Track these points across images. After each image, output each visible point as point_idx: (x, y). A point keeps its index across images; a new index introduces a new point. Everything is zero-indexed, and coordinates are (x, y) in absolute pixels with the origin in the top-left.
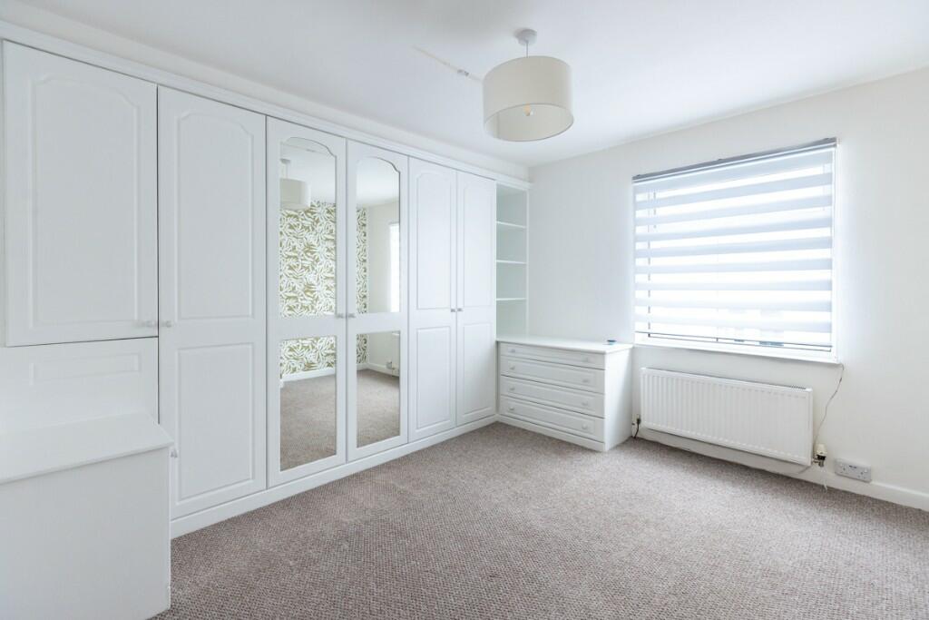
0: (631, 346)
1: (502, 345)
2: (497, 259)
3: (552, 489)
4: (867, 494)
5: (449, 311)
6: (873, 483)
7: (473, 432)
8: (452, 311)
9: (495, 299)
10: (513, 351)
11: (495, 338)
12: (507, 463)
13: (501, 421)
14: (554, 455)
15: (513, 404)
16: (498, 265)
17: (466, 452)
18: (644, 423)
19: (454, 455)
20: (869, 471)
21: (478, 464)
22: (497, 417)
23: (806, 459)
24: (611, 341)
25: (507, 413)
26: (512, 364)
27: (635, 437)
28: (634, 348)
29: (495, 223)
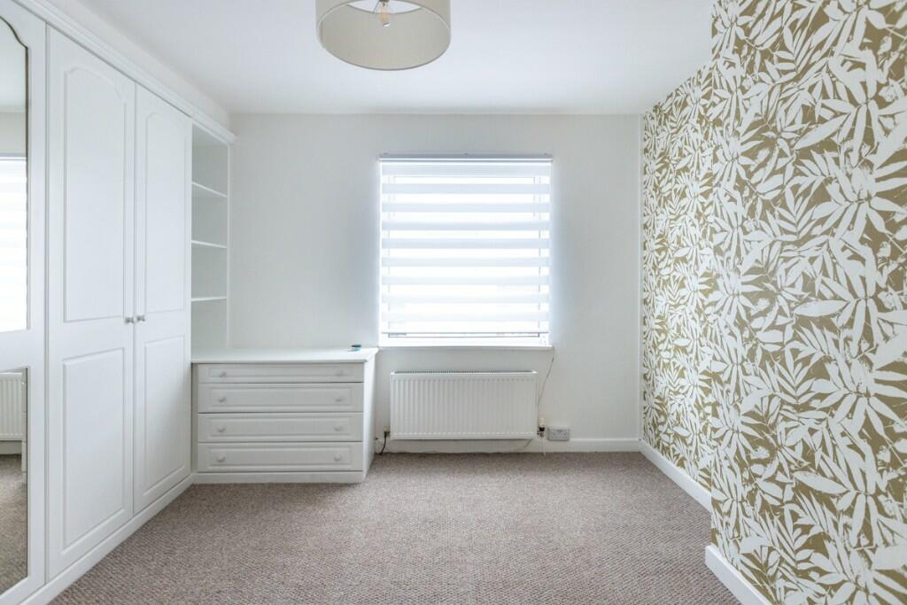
0: (376, 350)
1: (201, 369)
2: (193, 239)
3: (340, 557)
4: (568, 450)
5: (123, 320)
6: (573, 440)
7: (162, 513)
8: (128, 321)
9: (189, 300)
10: (224, 375)
11: (189, 360)
12: (252, 543)
13: (199, 482)
14: (310, 508)
15: (222, 452)
16: (194, 248)
17: (171, 553)
18: (394, 435)
19: (153, 565)
20: (569, 430)
21: (207, 565)
22: (194, 478)
23: (532, 433)
24: (357, 347)
25: (211, 468)
26: (221, 393)
27: (381, 454)
28: (380, 351)
29: (190, 183)
